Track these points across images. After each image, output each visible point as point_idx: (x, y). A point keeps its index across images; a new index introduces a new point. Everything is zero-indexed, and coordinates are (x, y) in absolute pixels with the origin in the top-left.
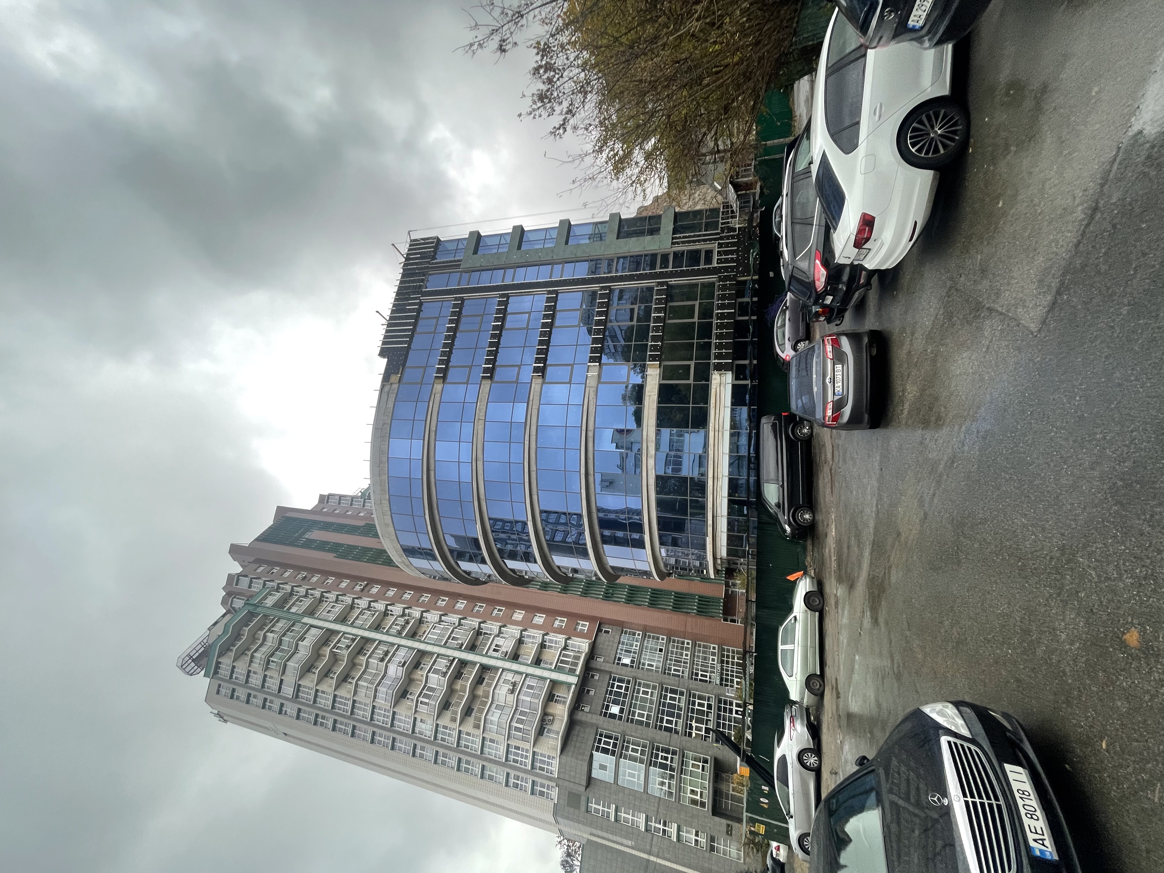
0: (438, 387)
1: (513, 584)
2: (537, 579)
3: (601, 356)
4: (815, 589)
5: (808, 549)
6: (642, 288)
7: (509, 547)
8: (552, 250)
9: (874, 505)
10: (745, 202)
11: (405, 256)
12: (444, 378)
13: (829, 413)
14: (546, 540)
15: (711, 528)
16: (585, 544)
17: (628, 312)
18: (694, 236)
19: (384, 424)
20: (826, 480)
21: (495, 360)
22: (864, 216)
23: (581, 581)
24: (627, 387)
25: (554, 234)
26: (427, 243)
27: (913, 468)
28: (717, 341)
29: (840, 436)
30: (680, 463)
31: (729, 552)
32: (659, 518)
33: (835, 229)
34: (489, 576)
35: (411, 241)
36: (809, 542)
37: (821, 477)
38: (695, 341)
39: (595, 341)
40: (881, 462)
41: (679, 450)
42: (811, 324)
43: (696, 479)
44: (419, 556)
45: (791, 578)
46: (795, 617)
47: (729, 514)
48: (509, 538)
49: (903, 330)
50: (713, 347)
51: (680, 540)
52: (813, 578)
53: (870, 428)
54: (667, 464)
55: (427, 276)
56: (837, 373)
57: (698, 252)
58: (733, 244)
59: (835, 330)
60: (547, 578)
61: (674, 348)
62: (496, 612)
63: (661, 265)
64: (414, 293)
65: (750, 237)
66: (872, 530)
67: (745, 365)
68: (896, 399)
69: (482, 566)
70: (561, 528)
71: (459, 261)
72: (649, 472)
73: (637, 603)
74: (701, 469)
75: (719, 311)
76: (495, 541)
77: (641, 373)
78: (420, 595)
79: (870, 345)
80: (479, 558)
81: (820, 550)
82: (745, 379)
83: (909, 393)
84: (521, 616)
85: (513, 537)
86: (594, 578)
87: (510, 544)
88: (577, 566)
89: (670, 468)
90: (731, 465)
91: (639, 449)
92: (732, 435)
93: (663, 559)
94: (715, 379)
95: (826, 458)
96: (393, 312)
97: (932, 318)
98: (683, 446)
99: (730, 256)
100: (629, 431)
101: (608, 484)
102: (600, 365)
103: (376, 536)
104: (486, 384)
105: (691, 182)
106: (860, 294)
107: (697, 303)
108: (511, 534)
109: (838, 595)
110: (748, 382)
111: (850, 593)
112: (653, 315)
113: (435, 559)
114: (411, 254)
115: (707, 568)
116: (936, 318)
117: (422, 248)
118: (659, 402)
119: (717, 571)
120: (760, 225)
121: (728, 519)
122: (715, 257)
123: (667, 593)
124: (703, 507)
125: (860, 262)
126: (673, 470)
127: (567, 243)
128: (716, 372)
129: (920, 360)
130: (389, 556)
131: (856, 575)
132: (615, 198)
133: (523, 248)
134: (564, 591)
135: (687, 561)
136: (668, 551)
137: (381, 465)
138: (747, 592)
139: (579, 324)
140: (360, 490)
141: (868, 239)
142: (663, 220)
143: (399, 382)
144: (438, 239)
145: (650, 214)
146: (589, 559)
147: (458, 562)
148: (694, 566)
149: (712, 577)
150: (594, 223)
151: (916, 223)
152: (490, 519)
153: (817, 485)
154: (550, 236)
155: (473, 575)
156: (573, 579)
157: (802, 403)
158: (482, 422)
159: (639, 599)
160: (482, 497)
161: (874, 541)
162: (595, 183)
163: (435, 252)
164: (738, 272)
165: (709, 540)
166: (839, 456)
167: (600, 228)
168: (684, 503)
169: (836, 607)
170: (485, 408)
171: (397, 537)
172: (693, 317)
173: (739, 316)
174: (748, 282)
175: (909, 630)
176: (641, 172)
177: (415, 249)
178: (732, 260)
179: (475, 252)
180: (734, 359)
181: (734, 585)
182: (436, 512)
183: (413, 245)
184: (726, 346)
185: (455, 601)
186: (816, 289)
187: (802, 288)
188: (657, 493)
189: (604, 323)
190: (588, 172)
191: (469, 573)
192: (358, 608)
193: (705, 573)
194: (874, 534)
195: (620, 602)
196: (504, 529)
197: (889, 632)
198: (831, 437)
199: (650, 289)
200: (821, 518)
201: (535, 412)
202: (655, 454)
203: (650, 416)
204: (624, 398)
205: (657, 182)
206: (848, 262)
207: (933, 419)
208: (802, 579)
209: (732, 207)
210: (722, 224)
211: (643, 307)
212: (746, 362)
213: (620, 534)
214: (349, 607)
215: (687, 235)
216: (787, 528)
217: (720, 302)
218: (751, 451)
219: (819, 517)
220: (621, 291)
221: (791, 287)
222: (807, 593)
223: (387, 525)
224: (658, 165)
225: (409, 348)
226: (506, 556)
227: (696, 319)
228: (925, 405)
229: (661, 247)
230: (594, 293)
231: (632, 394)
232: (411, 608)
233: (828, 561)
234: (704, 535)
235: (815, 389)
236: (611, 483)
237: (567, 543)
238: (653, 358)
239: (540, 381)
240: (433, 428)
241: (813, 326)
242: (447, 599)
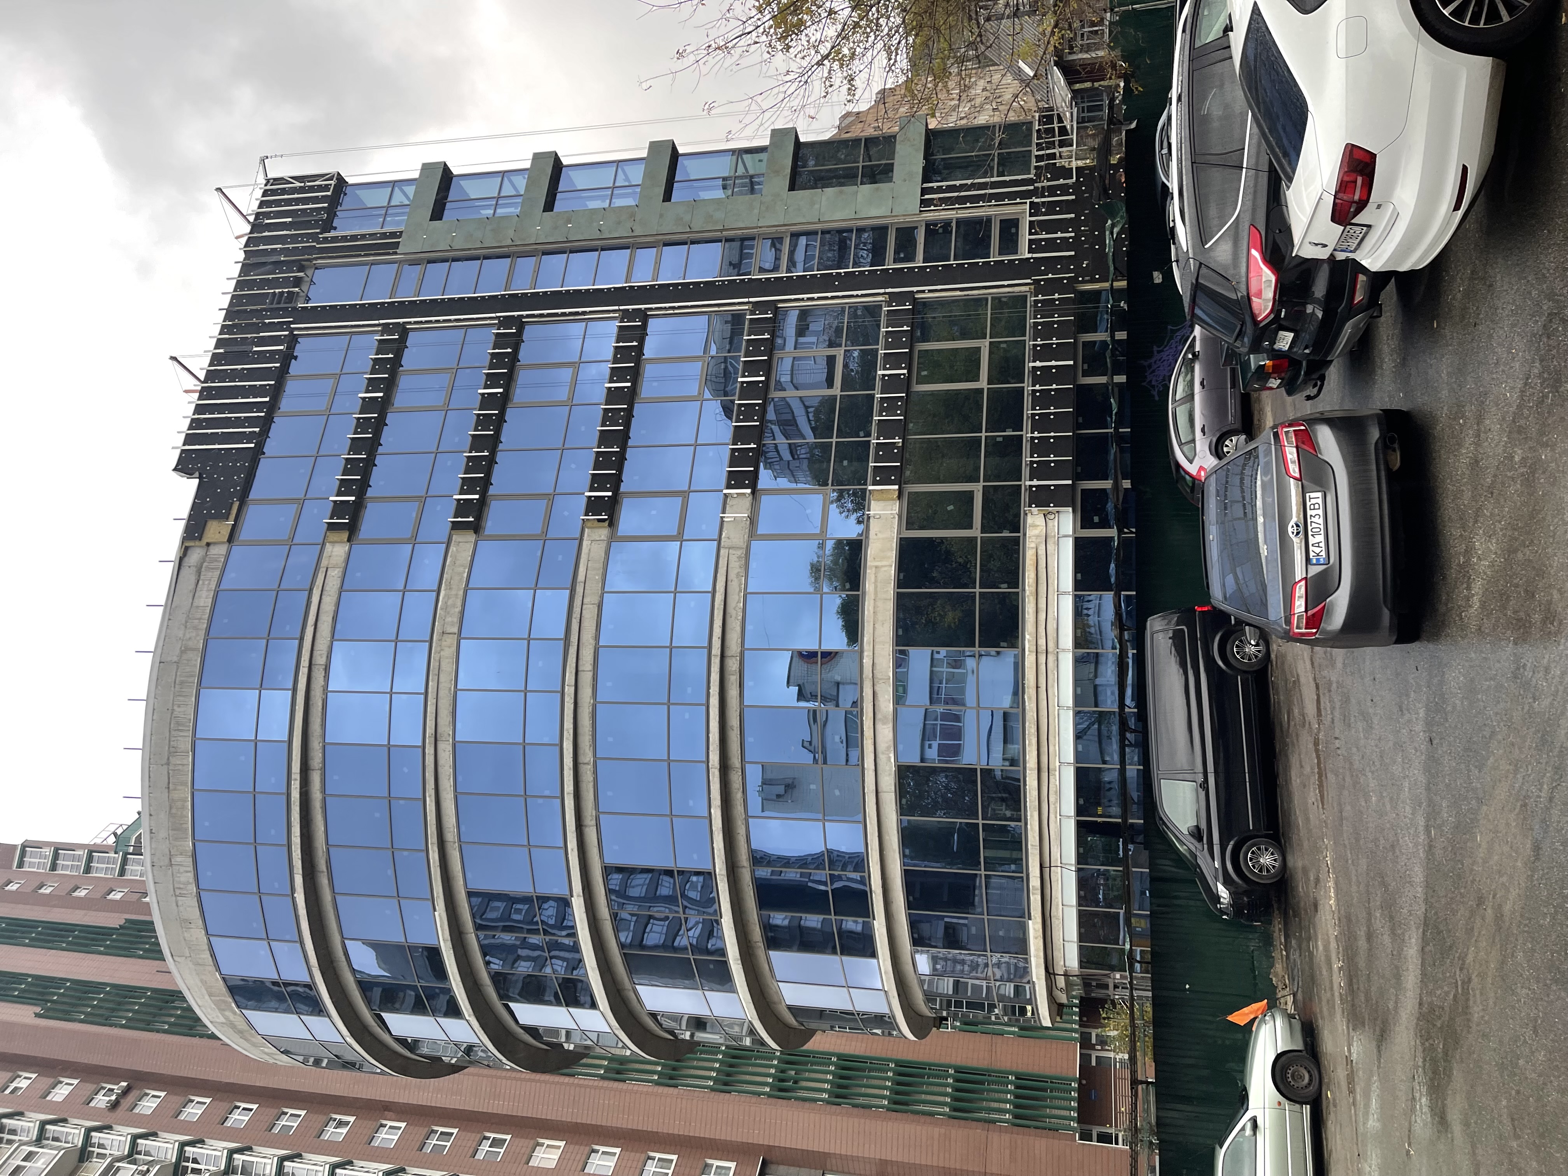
0: (337, 551)
1: (534, 1067)
2: (598, 1050)
3: (756, 473)
4: (1299, 1045)
5: (1276, 943)
6: (854, 308)
7: (524, 968)
8: (630, 213)
9: (1421, 829)
10: (1090, 109)
11: (252, 219)
12: (352, 529)
13: (1300, 606)
14: (622, 946)
15: (1039, 897)
16: (722, 952)
17: (823, 363)
18: (973, 186)
19: (184, 650)
20: (1307, 769)
21: (486, 482)
22: (1351, 152)
23: (713, 1048)
24: (821, 546)
25: (637, 175)
26: (312, 189)
27: (1500, 737)
28: (1036, 434)
29: (1332, 663)
30: (958, 734)
31: (1086, 958)
32: (908, 875)
33: (1290, 180)
34: (469, 1049)
35: (268, 181)
36: (1277, 926)
37: (1294, 760)
38: (983, 434)
39: (739, 434)
40: (1429, 724)
41: (955, 702)
42: (1254, 395)
43: (998, 774)
44: (274, 1004)
45: (1239, 1018)
46: (1254, 1120)
47: (1081, 858)
48: (525, 944)
49: (1458, 411)
50: (1026, 448)
51: (965, 929)
52: (1291, 1017)
53: (1397, 642)
54: (926, 736)
55: (310, 272)
56: (1313, 513)
57: (984, 223)
58: (1066, 207)
59: (1308, 409)
60: (625, 1046)
61: (932, 450)
62: (485, 1146)
63: (896, 252)
64: (275, 313)
65: (1105, 191)
66: (1420, 891)
67: (1104, 491)
68: (1453, 573)
69: (449, 1023)
70: (660, 910)
71: (393, 235)
72: (882, 758)
73: (861, 1101)
74: (1010, 746)
75: (1038, 364)
76: (485, 955)
77: (855, 511)
78: (275, 1112)
79: (1385, 444)
80: (443, 999)
81: (1304, 945)
82: (1104, 524)
83: (1479, 559)
84: (555, 1155)
85: (534, 939)
86: (748, 1042)
87: (528, 959)
88: (701, 1011)
89: (935, 744)
90: (1079, 736)
91: (854, 703)
92: (1078, 661)
93: (921, 982)
94: (1034, 526)
95: (1303, 715)
96: (216, 359)
97: (1519, 384)
98: (962, 691)
99: (1059, 235)
100: (829, 656)
101: (781, 789)
102: (753, 493)
103: (155, 953)
104: (464, 543)
105: (962, 60)
106: (1355, 327)
107: (984, 345)
108: (530, 931)
109: (1354, 1057)
110: (1112, 532)
111: (1379, 1047)
112: (880, 372)
113: (318, 1009)
114: (267, 215)
115: (1032, 1001)
116: (1526, 384)
117: (298, 201)
118: (900, 584)
119: (1058, 1009)
120: (1126, 162)
121: (1079, 870)
122: (1025, 237)
123: (935, 1070)
124: (1017, 843)
125: (1351, 256)
126: (943, 750)
127: (667, 197)
128: (1035, 510)
129: (1500, 479)
130: (190, 1009)
131: (1391, 1005)
132: (781, 96)
133: (559, 206)
134: (670, 1079)
135: (984, 983)
136: (934, 960)
137: (173, 760)
138: (1133, 1059)
139: (701, 393)
140: (112, 828)
141: (1362, 204)
142: (900, 149)
143: (231, 539)
144: (341, 181)
145: (870, 132)
146: (733, 990)
147: (384, 1015)
148: (1002, 998)
149: (1047, 1022)
150: (733, 151)
151: (1465, 169)
152: (470, 894)
153: (1288, 781)
154: (627, 179)
155: (425, 1050)
156: (693, 1046)
157: (1237, 583)
158: (451, 640)
159: (863, 1090)
160: (451, 835)
161: (1426, 917)
162: (729, 61)
163: (332, 212)
164: (1079, 271)
165: (1034, 927)
166: (1333, 708)
167: (749, 165)
168: (969, 834)
169: (1351, 1091)
170: (459, 603)
171: (213, 955)
172: (976, 378)
173: (1085, 374)
174: (1104, 294)
175: (1517, 1137)
176: (842, 35)
177: (278, 203)
178: (1064, 244)
179: (437, 213)
180: (1077, 478)
181: (1103, 1042)
182: (324, 881)
183: (274, 192)
184: (1058, 446)
185: (375, 1125)
186: (1253, 316)
187: (1224, 314)
188: (903, 810)
189: (760, 391)
190: (713, 34)
191: (412, 1045)
192: (100, 1156)
193: (1029, 1014)
194: (1426, 901)
195: (815, 1100)
196: (509, 919)
197: (1473, 1146)
198: (1312, 664)
199: (873, 310)
200: (1300, 864)
201: (590, 614)
202: (895, 711)
203: (880, 617)
204: (815, 570)
205: (882, 60)
206: (1323, 254)
207: (1537, 617)
208: (1263, 1020)
209: (1060, 120)
210: (1039, 158)
211: (856, 354)
212: (1107, 484)
213: (813, 920)
214: (76, 1156)
215: (958, 183)
216: (1223, 892)
217: (1039, 342)
218: (1128, 701)
219: (1296, 862)
220: (804, 314)
221: (1198, 311)
222: (1279, 1057)
223: (186, 923)
224: (882, 21)
225: (259, 451)
226: (514, 992)
227: (983, 383)
228: (1517, 586)
229: (898, 211)
230: (737, 319)
231: (835, 562)
232: (250, 1149)
233: (1325, 972)
234: (1023, 916)
235: (1264, 550)
236: (790, 787)
237: (675, 949)
238: (884, 476)
239: (603, 533)
240: (320, 660)
241: (1259, 400)
242: (352, 1119)
